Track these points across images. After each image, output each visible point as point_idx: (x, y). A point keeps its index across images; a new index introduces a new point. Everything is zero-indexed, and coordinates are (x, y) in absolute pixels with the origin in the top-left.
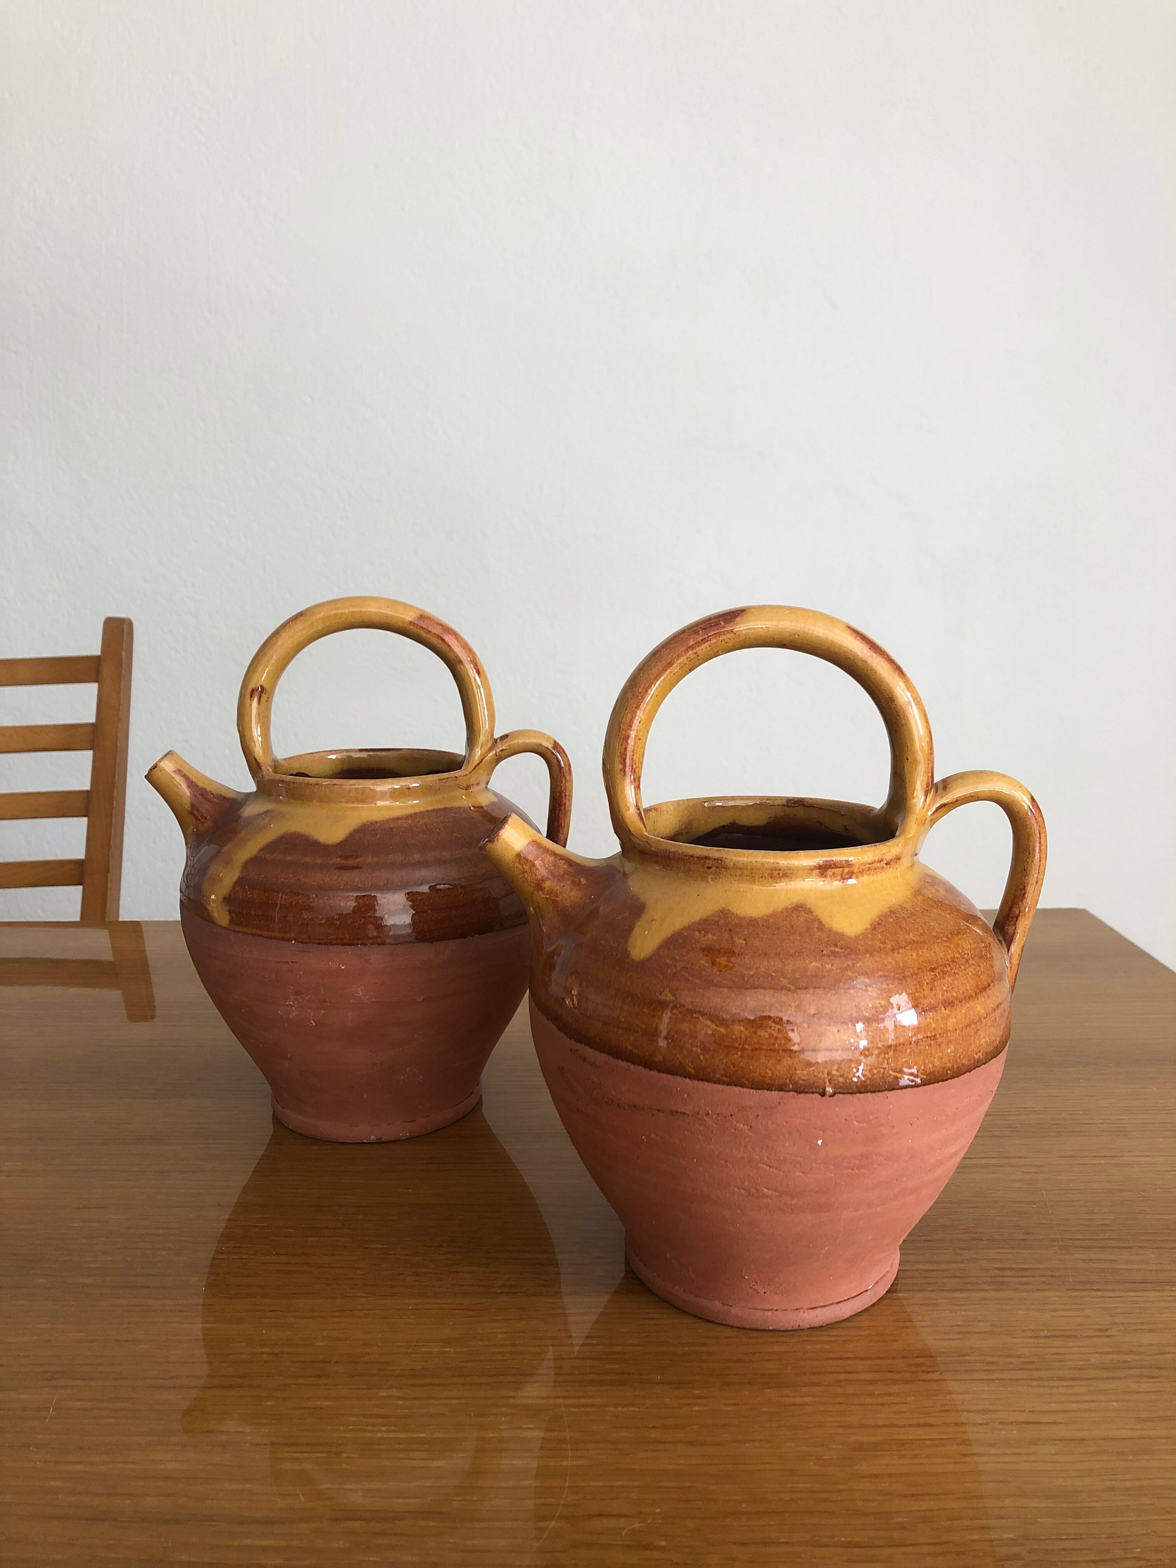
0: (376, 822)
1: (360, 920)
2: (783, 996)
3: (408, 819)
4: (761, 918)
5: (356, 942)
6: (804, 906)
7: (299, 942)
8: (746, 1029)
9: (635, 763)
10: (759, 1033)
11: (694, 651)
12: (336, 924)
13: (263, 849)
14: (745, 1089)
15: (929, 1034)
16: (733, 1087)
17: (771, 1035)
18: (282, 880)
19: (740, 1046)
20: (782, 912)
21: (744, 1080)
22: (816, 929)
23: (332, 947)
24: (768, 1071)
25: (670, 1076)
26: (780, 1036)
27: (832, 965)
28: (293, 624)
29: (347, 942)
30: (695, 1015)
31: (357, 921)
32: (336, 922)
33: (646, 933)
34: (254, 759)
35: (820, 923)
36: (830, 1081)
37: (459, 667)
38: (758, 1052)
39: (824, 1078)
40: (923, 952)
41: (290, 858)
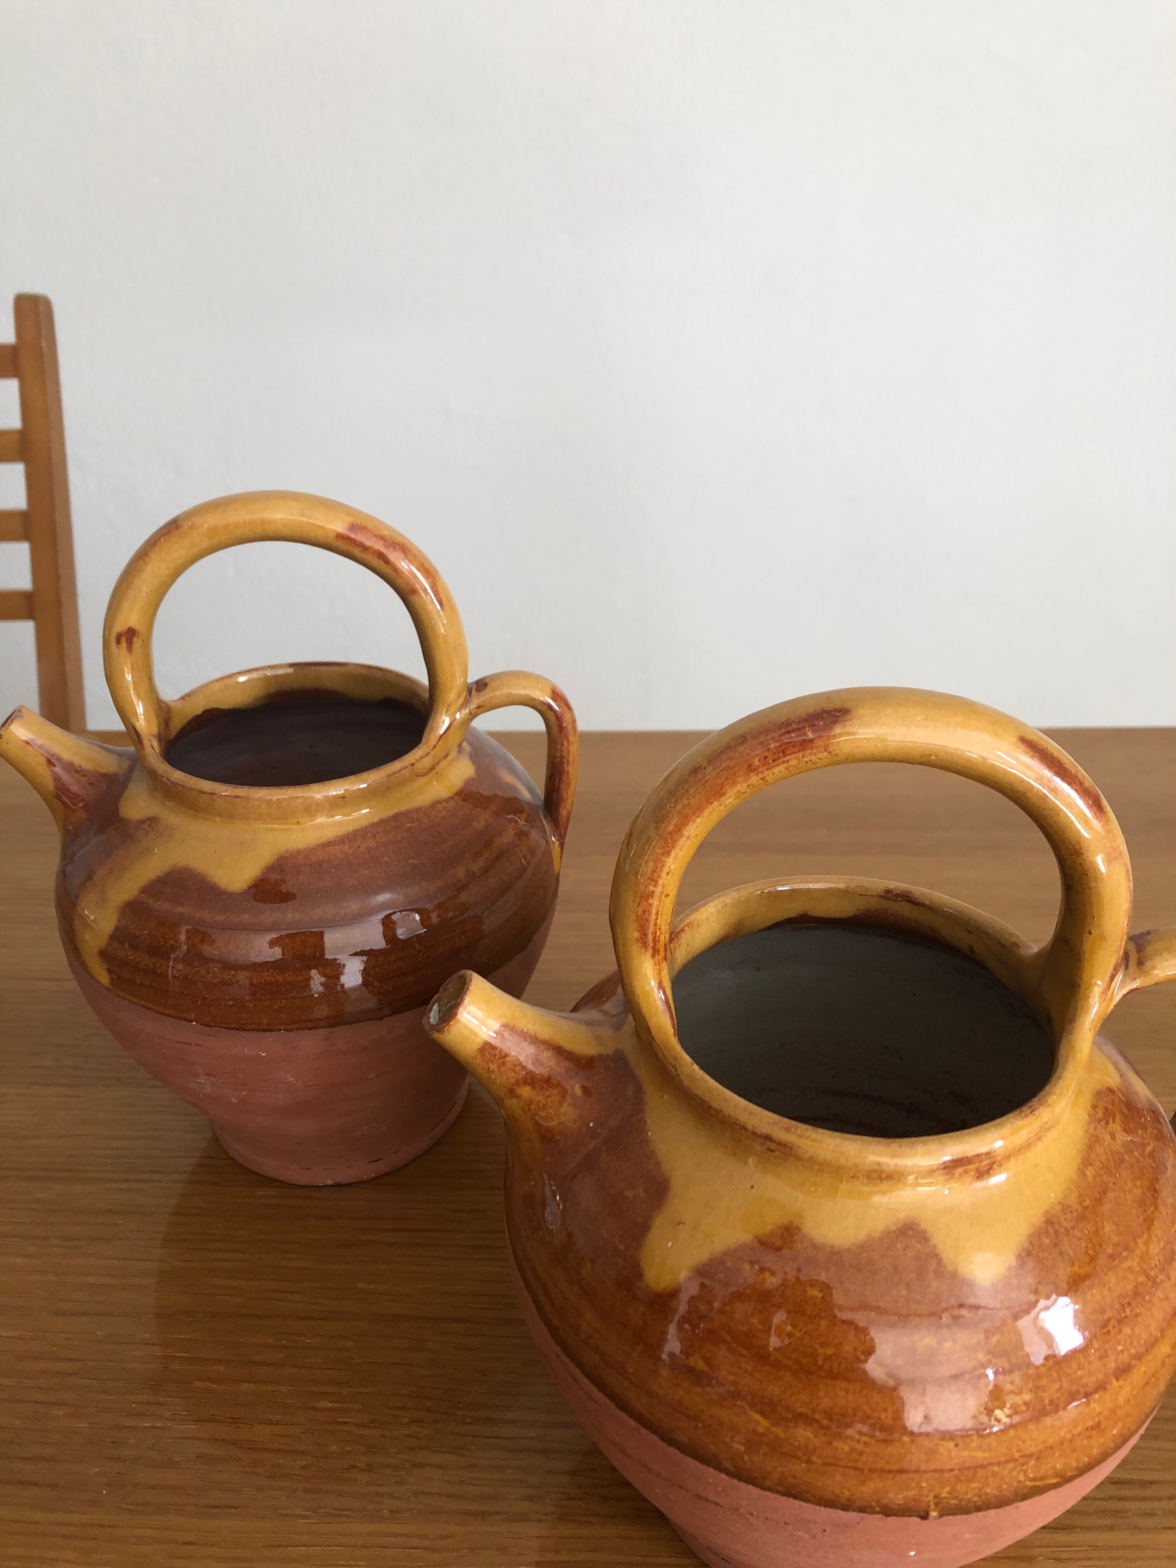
0: (299, 852)
1: (281, 1003)
2: (875, 1395)
3: (343, 843)
4: (849, 1250)
5: (277, 1027)
6: (915, 1227)
7: (201, 1024)
8: (816, 1437)
9: (660, 929)
10: (835, 1444)
11: (761, 776)
12: (249, 1007)
13: (145, 890)
14: (809, 1505)
15: (1090, 1424)
16: (791, 1500)
17: (853, 1449)
18: (172, 942)
19: (805, 1458)
20: (881, 1239)
21: (808, 1496)
22: (931, 1275)
23: (245, 1033)
24: (845, 1491)
25: (697, 1463)
26: (867, 1450)
27: (954, 1341)
28: (165, 540)
29: (265, 1027)
30: (739, 1403)
31: (277, 1004)
32: (248, 1004)
33: (670, 1245)
34: (132, 728)
35: (940, 1262)
36: (936, 1504)
37: (414, 599)
38: (831, 1468)
39: (929, 1501)
40: (1092, 1295)
41: (180, 910)
